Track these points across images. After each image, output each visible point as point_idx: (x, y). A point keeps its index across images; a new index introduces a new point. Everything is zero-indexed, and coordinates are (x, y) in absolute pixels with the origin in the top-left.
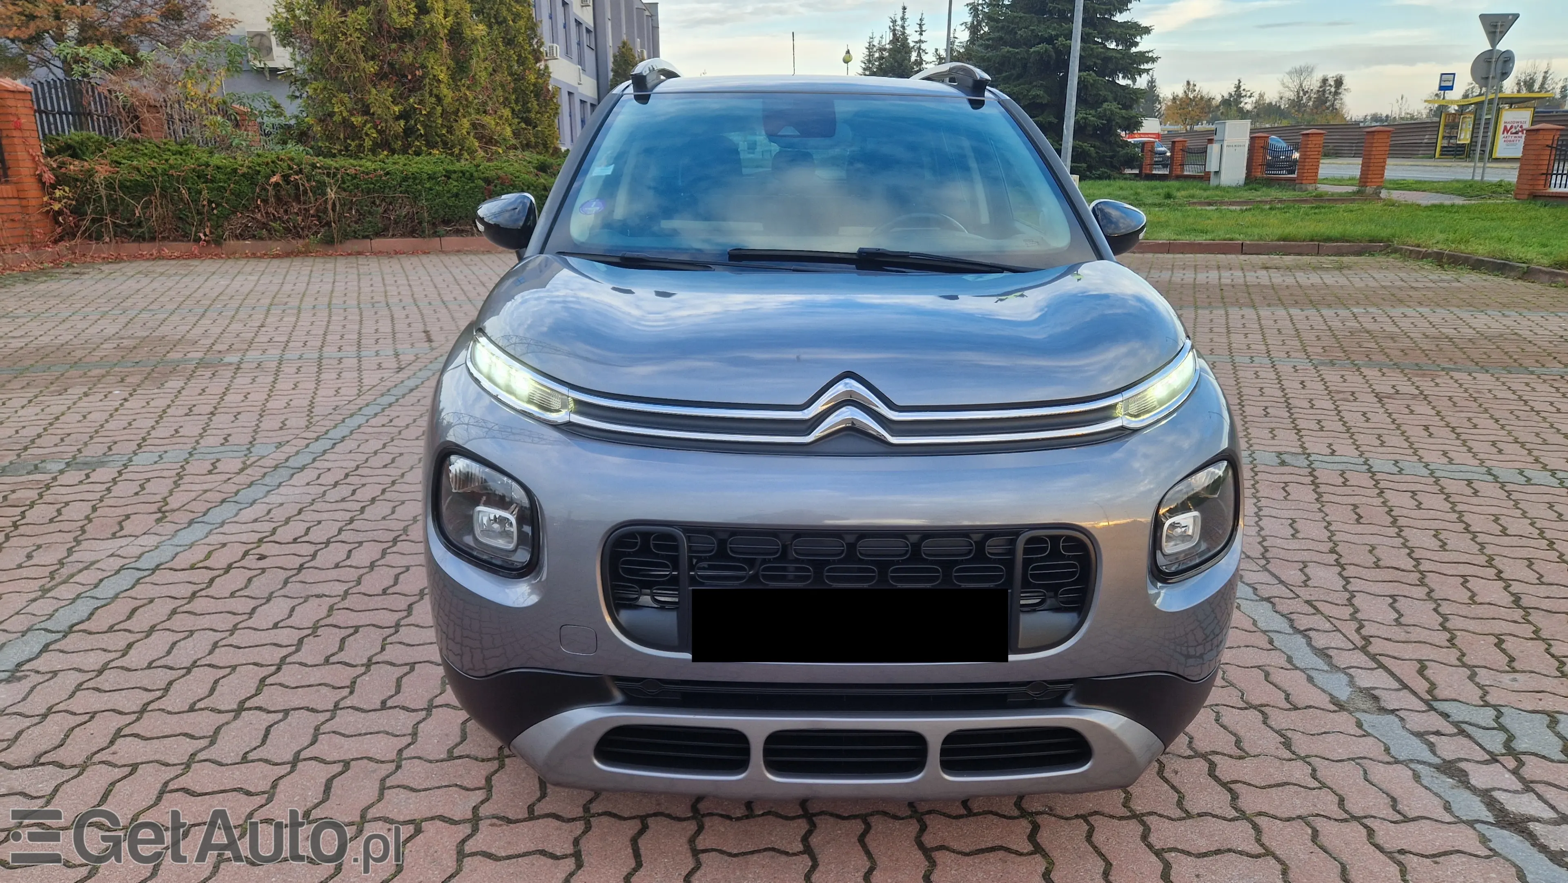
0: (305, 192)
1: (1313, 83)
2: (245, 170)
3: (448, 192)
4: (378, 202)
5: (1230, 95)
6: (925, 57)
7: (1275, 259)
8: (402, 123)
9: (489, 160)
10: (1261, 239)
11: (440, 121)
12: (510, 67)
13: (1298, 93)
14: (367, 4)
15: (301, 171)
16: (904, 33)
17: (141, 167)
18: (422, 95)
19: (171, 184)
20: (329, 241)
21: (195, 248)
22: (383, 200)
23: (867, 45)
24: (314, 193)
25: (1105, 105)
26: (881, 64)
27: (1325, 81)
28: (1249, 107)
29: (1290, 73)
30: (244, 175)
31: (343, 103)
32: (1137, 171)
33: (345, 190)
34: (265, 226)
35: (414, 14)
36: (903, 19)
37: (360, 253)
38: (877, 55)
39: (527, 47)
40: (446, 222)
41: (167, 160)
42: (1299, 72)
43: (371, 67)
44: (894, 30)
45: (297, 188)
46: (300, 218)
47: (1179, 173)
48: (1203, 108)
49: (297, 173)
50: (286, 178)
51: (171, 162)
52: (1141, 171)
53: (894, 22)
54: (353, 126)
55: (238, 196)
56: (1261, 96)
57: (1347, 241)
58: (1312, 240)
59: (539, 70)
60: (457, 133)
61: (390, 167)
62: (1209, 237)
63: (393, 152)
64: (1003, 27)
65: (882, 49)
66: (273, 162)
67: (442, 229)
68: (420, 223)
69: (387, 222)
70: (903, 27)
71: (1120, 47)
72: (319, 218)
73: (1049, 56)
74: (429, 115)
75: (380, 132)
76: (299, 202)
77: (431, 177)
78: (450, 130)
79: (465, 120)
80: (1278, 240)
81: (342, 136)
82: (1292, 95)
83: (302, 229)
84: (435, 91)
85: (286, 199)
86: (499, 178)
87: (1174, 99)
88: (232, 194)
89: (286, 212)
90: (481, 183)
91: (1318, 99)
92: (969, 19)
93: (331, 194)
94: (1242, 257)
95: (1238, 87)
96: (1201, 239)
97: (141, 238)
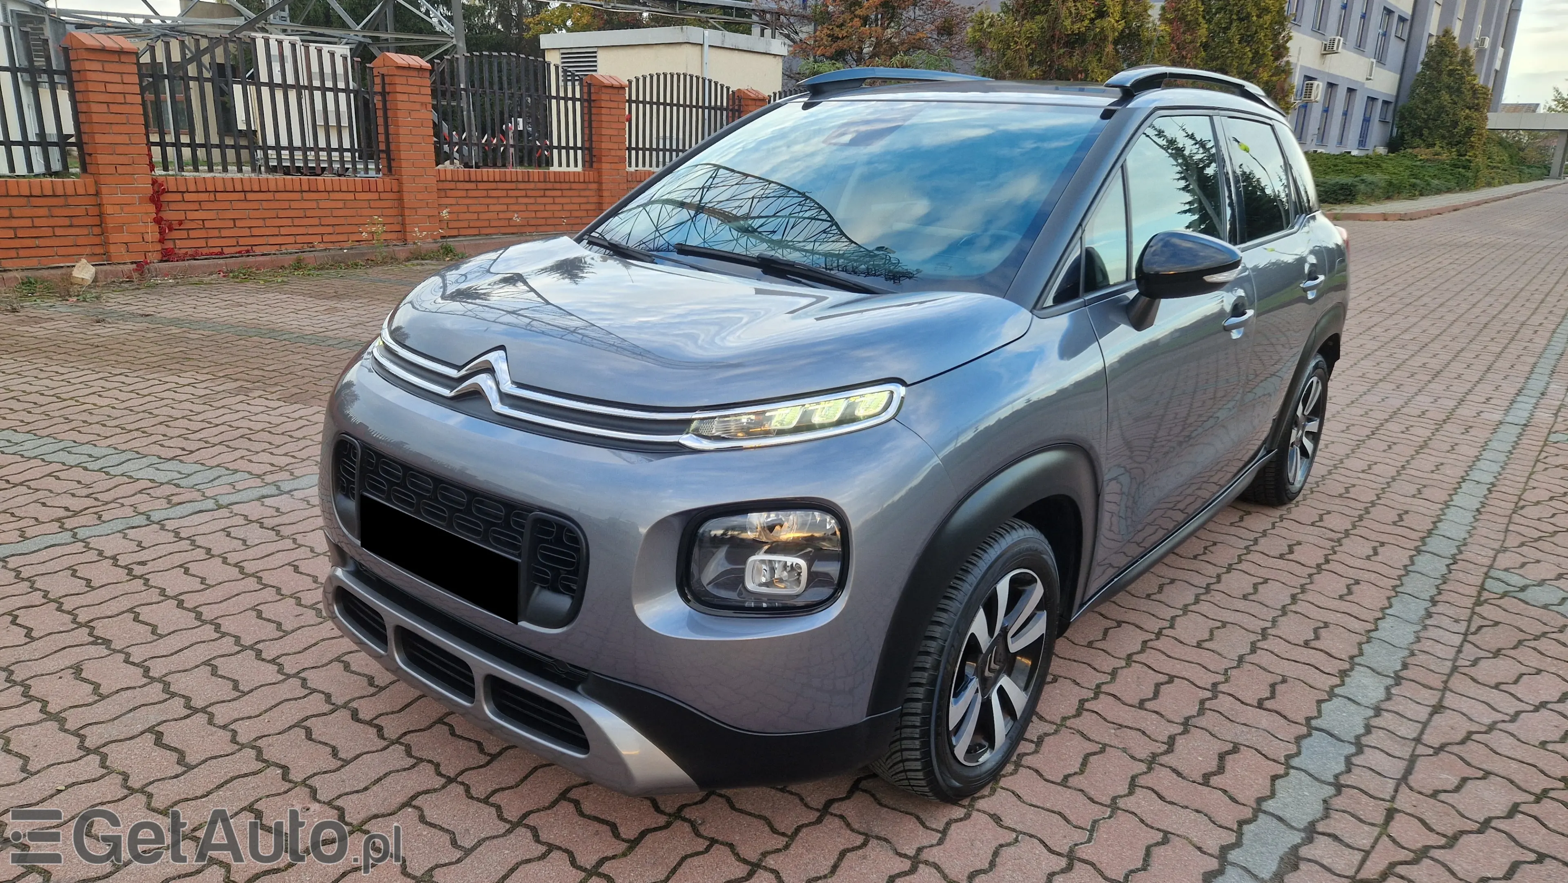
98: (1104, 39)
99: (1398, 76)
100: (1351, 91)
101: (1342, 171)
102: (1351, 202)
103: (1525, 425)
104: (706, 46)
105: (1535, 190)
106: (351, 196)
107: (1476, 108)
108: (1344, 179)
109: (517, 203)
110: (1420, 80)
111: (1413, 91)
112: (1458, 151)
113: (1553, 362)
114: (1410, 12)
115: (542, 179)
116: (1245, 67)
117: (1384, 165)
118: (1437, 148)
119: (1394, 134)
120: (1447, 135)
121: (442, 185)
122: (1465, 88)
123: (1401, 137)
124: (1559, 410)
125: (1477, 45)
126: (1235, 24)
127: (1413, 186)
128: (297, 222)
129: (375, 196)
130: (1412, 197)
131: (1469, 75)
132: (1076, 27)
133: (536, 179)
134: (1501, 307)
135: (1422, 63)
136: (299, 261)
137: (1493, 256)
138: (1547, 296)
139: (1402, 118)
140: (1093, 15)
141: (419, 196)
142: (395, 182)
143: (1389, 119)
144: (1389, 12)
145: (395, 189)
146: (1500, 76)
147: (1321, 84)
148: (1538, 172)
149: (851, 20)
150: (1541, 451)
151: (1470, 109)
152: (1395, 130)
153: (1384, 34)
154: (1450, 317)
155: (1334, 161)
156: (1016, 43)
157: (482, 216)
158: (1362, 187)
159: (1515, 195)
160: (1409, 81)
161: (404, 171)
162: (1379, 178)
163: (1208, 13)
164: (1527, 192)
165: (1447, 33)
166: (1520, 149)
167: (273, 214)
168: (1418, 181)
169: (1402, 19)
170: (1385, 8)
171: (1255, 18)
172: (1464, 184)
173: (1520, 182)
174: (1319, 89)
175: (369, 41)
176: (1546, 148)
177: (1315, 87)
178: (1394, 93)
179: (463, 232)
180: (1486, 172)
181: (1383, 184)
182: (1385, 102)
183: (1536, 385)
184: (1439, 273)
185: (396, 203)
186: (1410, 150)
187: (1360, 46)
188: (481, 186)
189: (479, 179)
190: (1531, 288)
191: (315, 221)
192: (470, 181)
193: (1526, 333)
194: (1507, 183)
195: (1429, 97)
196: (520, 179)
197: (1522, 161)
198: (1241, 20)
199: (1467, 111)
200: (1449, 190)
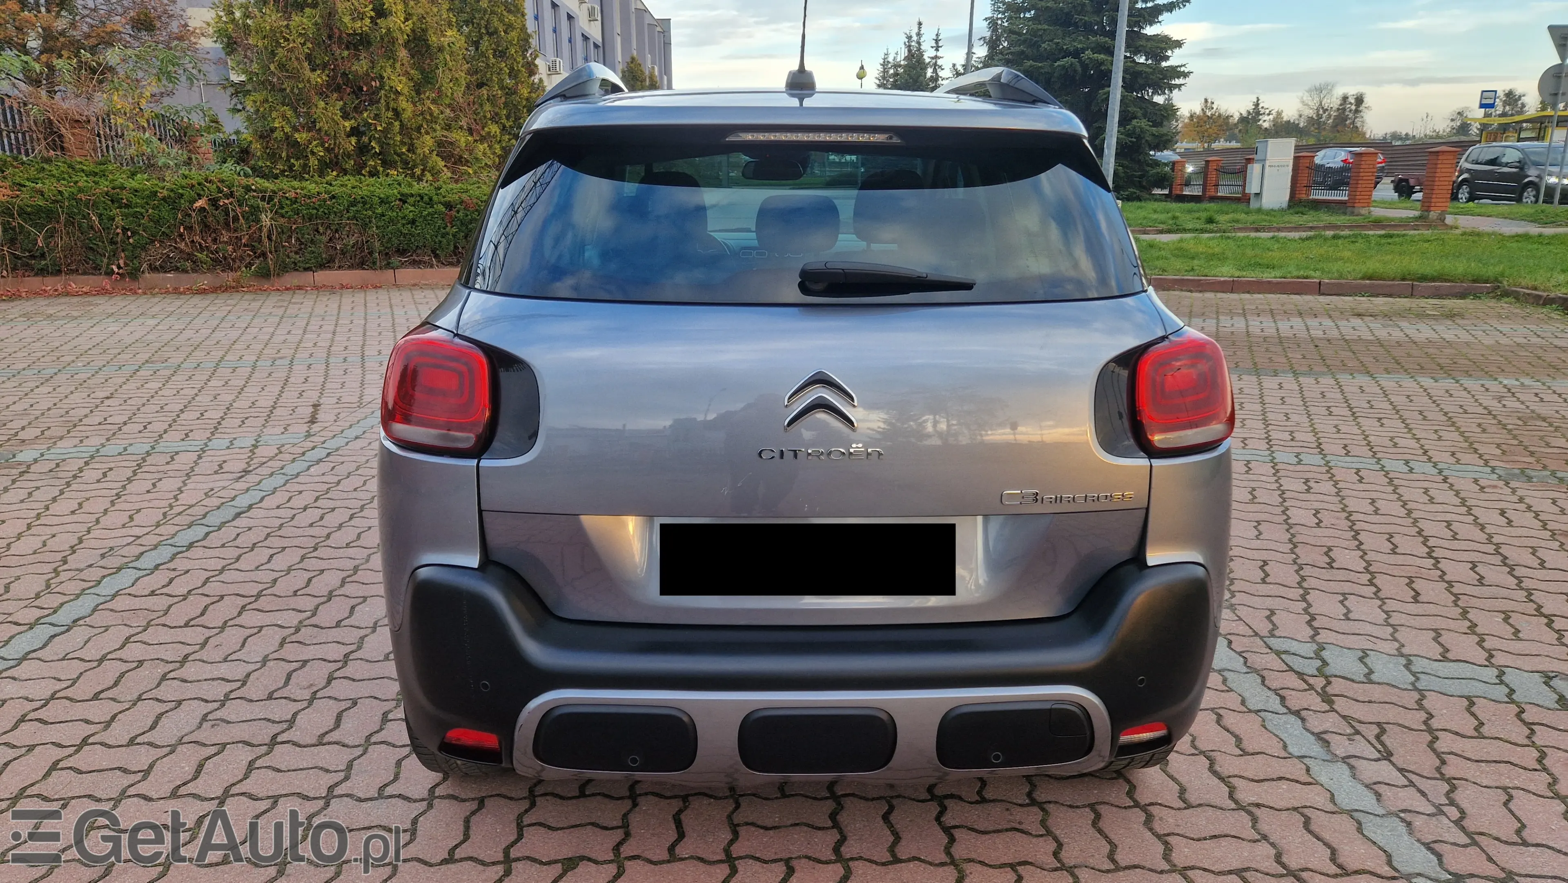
0: (236, 219)
1: (1333, 101)
2: (165, 193)
3: (403, 218)
4: (321, 230)
5: (1249, 112)
6: (941, 73)
7: (1363, 302)
8: (353, 140)
9: (457, 181)
10: (1341, 277)
11: (398, 138)
12: (501, 80)
13: (1318, 110)
14: (314, 6)
15: (231, 195)
16: (919, 49)
17: (46, 190)
18: (378, 109)
19: (79, 210)
20: (265, 274)
21: (104, 281)
22: (328, 227)
23: (882, 61)
24: (247, 219)
25: (1134, 122)
26: (896, 81)
27: (1345, 98)
28: (1266, 125)
29: (1309, 91)
30: (164, 199)
31: (284, 117)
32: (1166, 192)
33: (283, 216)
34: (190, 257)
35: (371, 18)
36: (919, 34)
37: (300, 288)
38: (891, 71)
39: (520, 59)
40: (401, 252)
41: (76, 183)
42: (1320, 90)
43: (318, 78)
44: (910, 46)
45: (227, 214)
46: (230, 248)
47: (1213, 194)
48: (1221, 126)
49: (227, 197)
50: (214, 202)
51: (80, 184)
52: (1170, 191)
53: (909, 38)
54: (296, 144)
55: (157, 222)
56: (1279, 114)
57: (1446, 281)
58: (1403, 279)
59: (533, 84)
60: (419, 151)
61: (336, 190)
62: (1278, 273)
63: (345, 172)
64: (1025, 41)
65: (896, 66)
66: (199, 184)
67: (395, 260)
68: (371, 253)
69: (332, 252)
70: (919, 43)
71: (1150, 62)
72: (253, 249)
73: (1075, 71)
74: (385, 131)
75: (328, 150)
76: (229, 229)
77: (382, 202)
78: (412, 149)
79: (428, 137)
80: (1363, 278)
81: (284, 155)
82: (1310, 113)
83: (233, 260)
84: (392, 104)
85: (213, 225)
86: (462, 202)
87: (1192, 117)
88: (151, 220)
89: (215, 240)
90: (441, 208)
91: (1336, 118)
92: (988, 34)
93: (266, 220)
94: (1321, 298)
95: (1257, 105)
96: (1268, 276)
97: (42, 272)
98: (393, 41)
114: (601, 40)
144: (585, 38)
156: (286, 39)
165: (632, 59)
169: (596, 45)
170: (582, 35)
171: (503, 33)
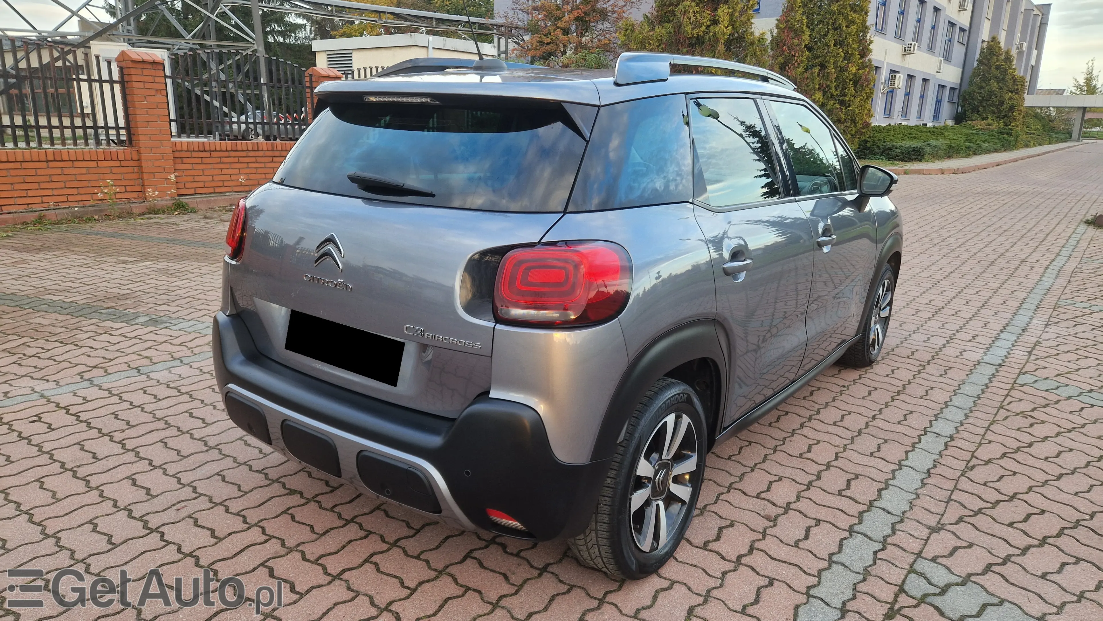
12: (836, 62)
99: (961, 70)
100: (925, 80)
101: (915, 138)
102: (920, 161)
103: (1000, 365)
104: (430, 48)
105: (1059, 150)
106: (94, 164)
107: (1017, 92)
108: (916, 144)
109: (248, 167)
110: (976, 73)
111: (971, 81)
112: (1004, 122)
113: (1040, 297)
114: (968, 25)
115: (270, 148)
116: (839, 63)
117: (946, 134)
118: (989, 120)
119: (959, 111)
120: (996, 111)
121: (177, 154)
122: (1008, 77)
123: (964, 113)
124: (1033, 348)
125: (1018, 48)
126: (831, 32)
127: (968, 148)
128: (43, 186)
129: (117, 163)
130: (968, 156)
131: (1010, 69)
132: (695, 32)
133: (265, 148)
134: (1009, 246)
135: (977, 60)
136: (40, 218)
137: (1014, 202)
138: (1047, 235)
139: (965, 99)
140: (708, 23)
141: (157, 163)
142: (134, 153)
143: (955, 100)
144: (952, 24)
145: (135, 157)
146: (1035, 70)
147: (902, 76)
148: (1063, 136)
149: (555, 30)
150: (1007, 395)
151: (1012, 92)
152: (960, 108)
153: (950, 41)
154: (965, 256)
155: (909, 131)
156: (650, 44)
157: (216, 178)
158: (928, 149)
159: (1044, 153)
160: (969, 72)
161: (141, 144)
162: (942, 142)
163: (812, 25)
164: (1053, 151)
165: (994, 39)
166: (1050, 121)
167: (21, 180)
168: (972, 144)
169: (962, 30)
170: (949, 22)
171: (844, 28)
172: (1007, 146)
173: (1050, 144)
174: (900, 81)
175: (198, 47)
176: (1069, 120)
177: (897, 78)
178: (959, 82)
179: (199, 191)
180: (1025, 137)
181: (944, 147)
182: (952, 89)
183: (1021, 320)
184: (969, 216)
185: (136, 169)
186: (970, 122)
187: (931, 49)
188: (214, 154)
189: (213, 149)
190: (1037, 229)
191: (62, 185)
192: (204, 151)
193: (1025, 269)
194: (1040, 145)
195: (983, 84)
196: (250, 148)
197: (1052, 129)
198: (836, 29)
199: (1010, 94)
200: (996, 151)
